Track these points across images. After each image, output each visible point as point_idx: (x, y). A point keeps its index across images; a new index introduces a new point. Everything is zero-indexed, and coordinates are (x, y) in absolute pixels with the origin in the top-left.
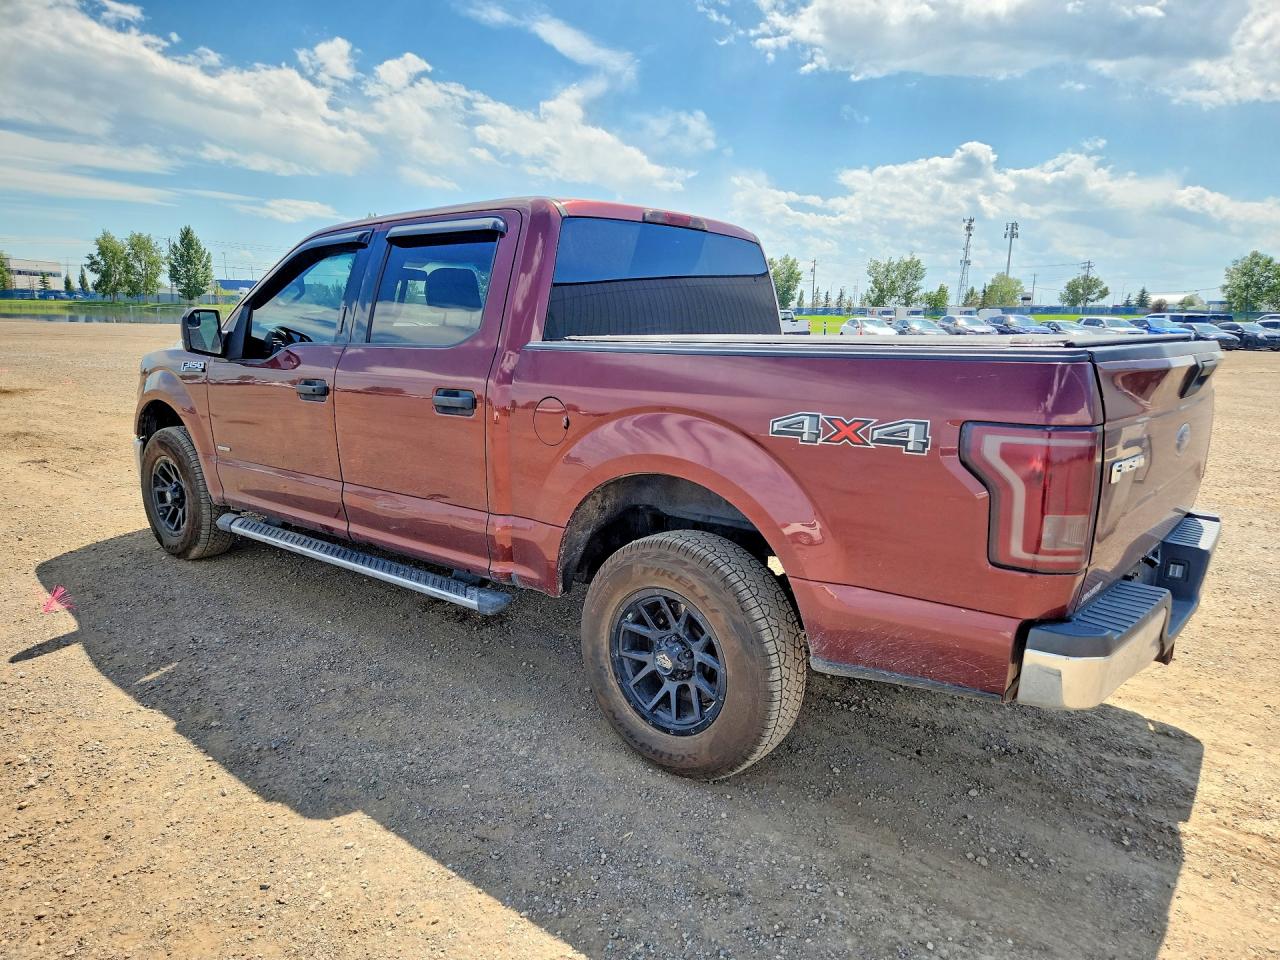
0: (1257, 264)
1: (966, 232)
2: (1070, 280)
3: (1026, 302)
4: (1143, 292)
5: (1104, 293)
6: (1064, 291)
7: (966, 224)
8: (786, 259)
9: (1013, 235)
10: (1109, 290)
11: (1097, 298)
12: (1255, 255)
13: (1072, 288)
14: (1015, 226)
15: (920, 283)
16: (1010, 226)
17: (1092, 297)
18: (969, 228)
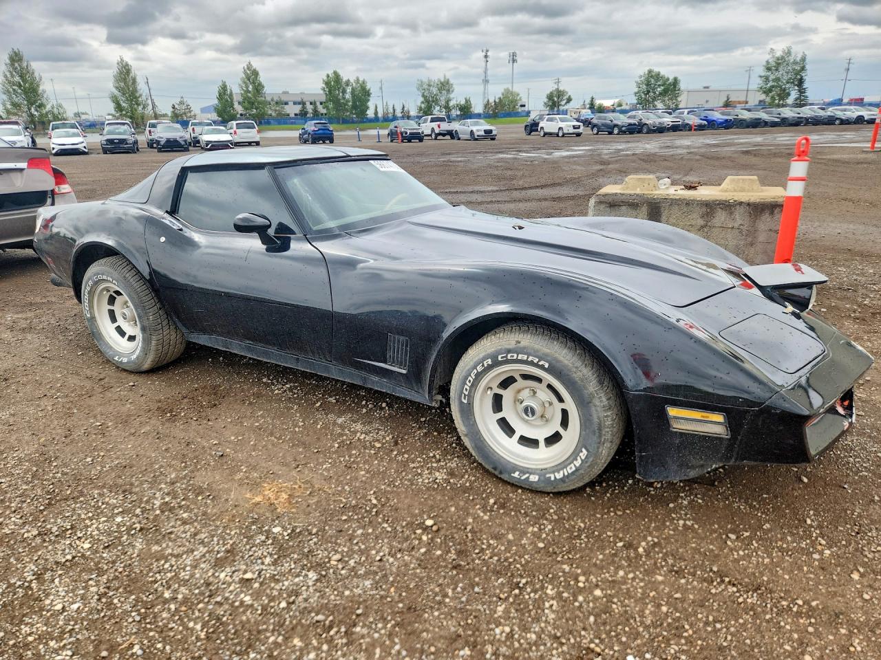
0: (652, 76)
1: (484, 59)
2: (549, 92)
3: (523, 108)
5: (569, 100)
6: (546, 100)
7: (484, 54)
8: (358, 79)
9: (514, 61)
10: (572, 97)
11: (566, 103)
12: (650, 72)
13: (550, 97)
15: (452, 96)
17: (563, 103)
18: (486, 56)
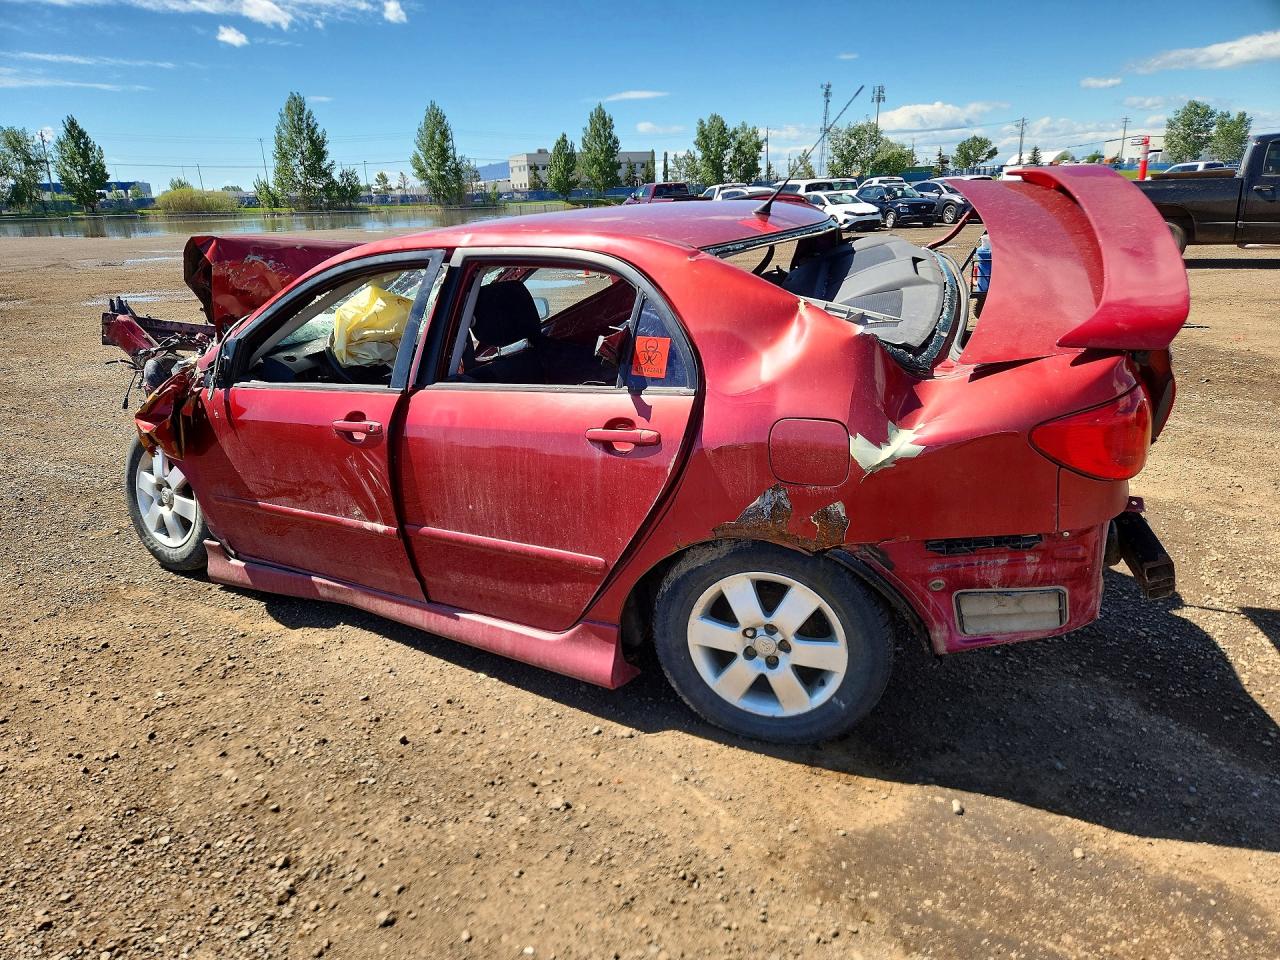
4: (1036, 150)
14: (881, 90)
16: (877, 89)
